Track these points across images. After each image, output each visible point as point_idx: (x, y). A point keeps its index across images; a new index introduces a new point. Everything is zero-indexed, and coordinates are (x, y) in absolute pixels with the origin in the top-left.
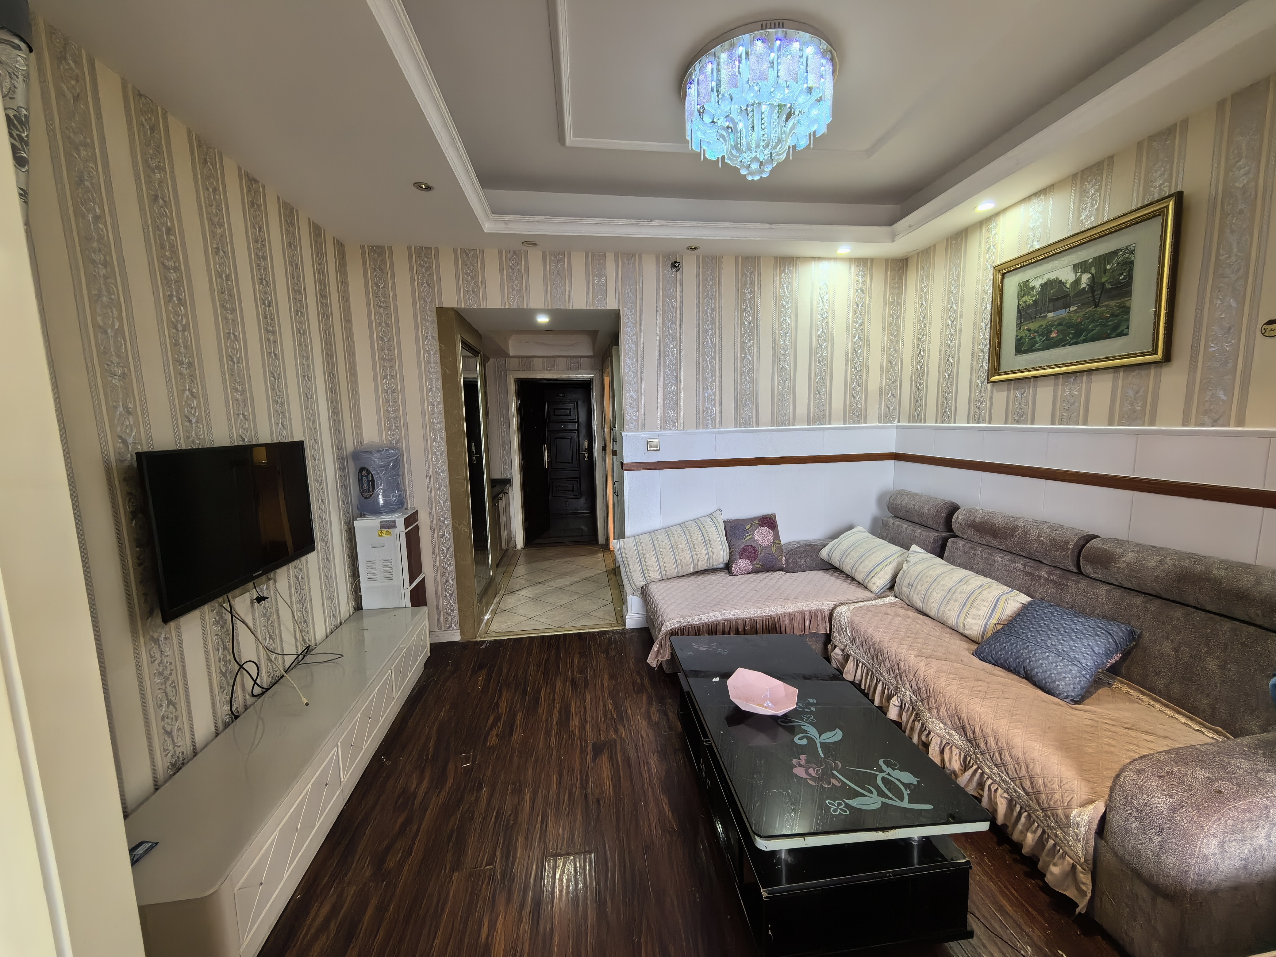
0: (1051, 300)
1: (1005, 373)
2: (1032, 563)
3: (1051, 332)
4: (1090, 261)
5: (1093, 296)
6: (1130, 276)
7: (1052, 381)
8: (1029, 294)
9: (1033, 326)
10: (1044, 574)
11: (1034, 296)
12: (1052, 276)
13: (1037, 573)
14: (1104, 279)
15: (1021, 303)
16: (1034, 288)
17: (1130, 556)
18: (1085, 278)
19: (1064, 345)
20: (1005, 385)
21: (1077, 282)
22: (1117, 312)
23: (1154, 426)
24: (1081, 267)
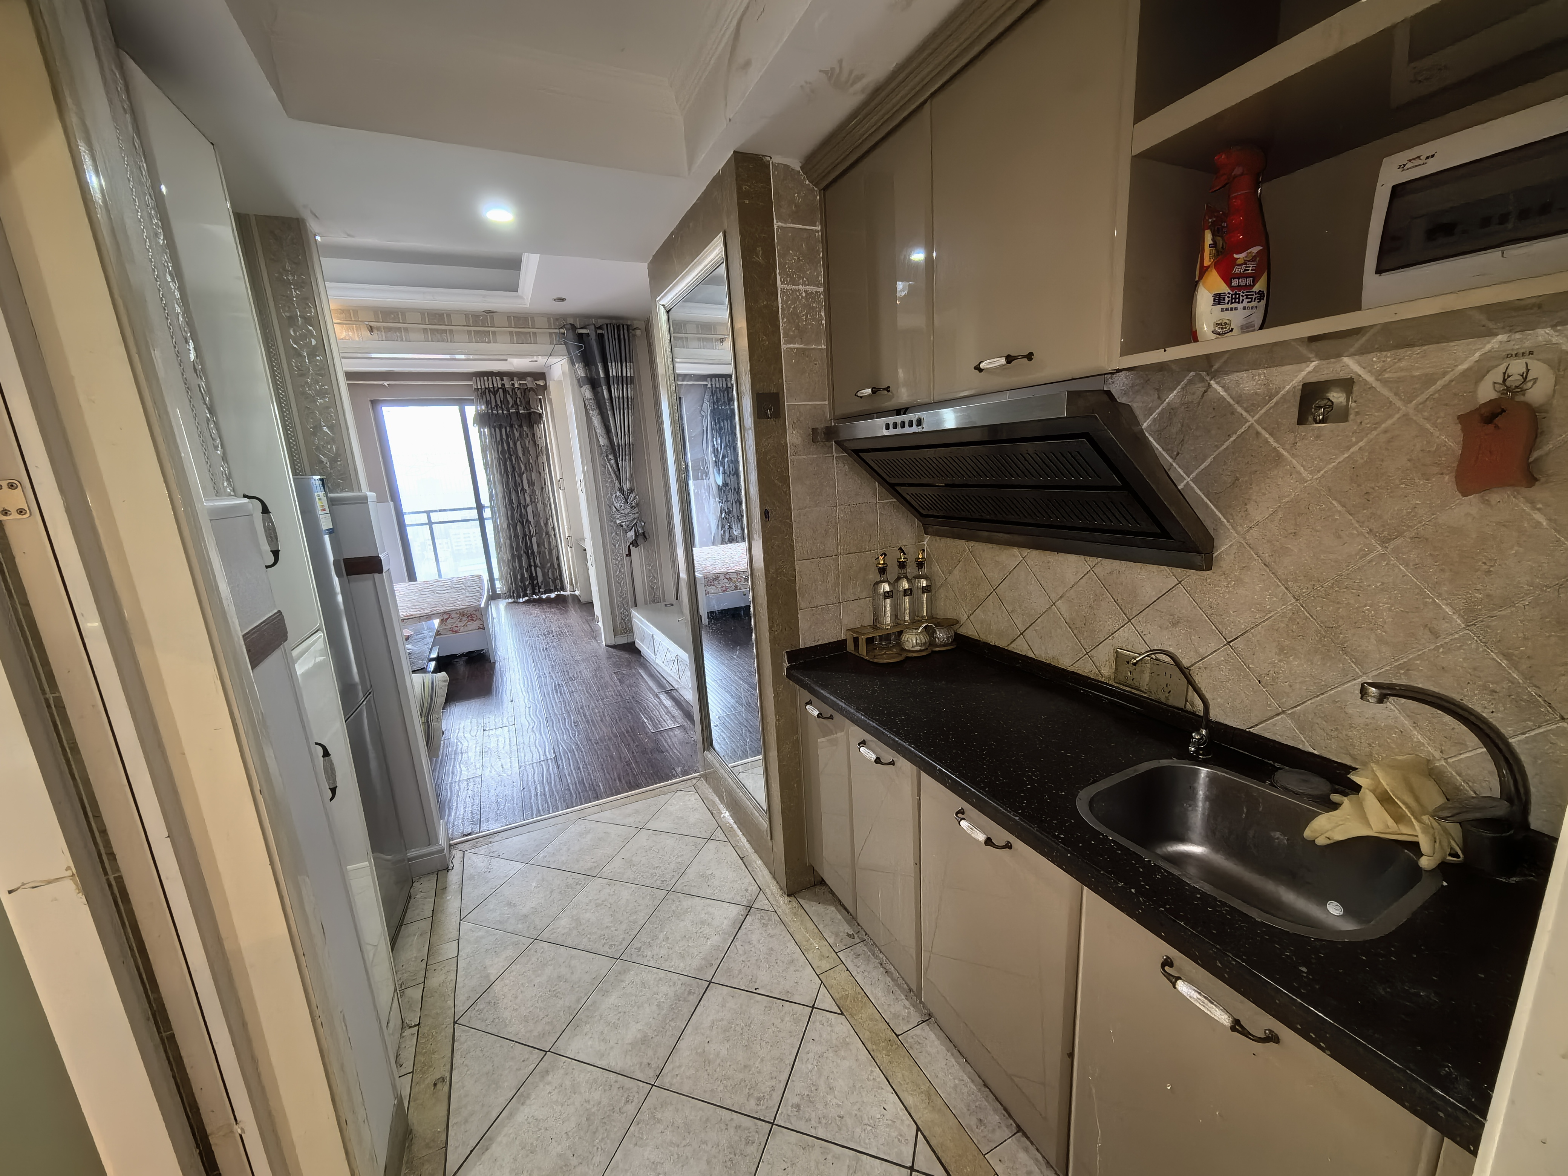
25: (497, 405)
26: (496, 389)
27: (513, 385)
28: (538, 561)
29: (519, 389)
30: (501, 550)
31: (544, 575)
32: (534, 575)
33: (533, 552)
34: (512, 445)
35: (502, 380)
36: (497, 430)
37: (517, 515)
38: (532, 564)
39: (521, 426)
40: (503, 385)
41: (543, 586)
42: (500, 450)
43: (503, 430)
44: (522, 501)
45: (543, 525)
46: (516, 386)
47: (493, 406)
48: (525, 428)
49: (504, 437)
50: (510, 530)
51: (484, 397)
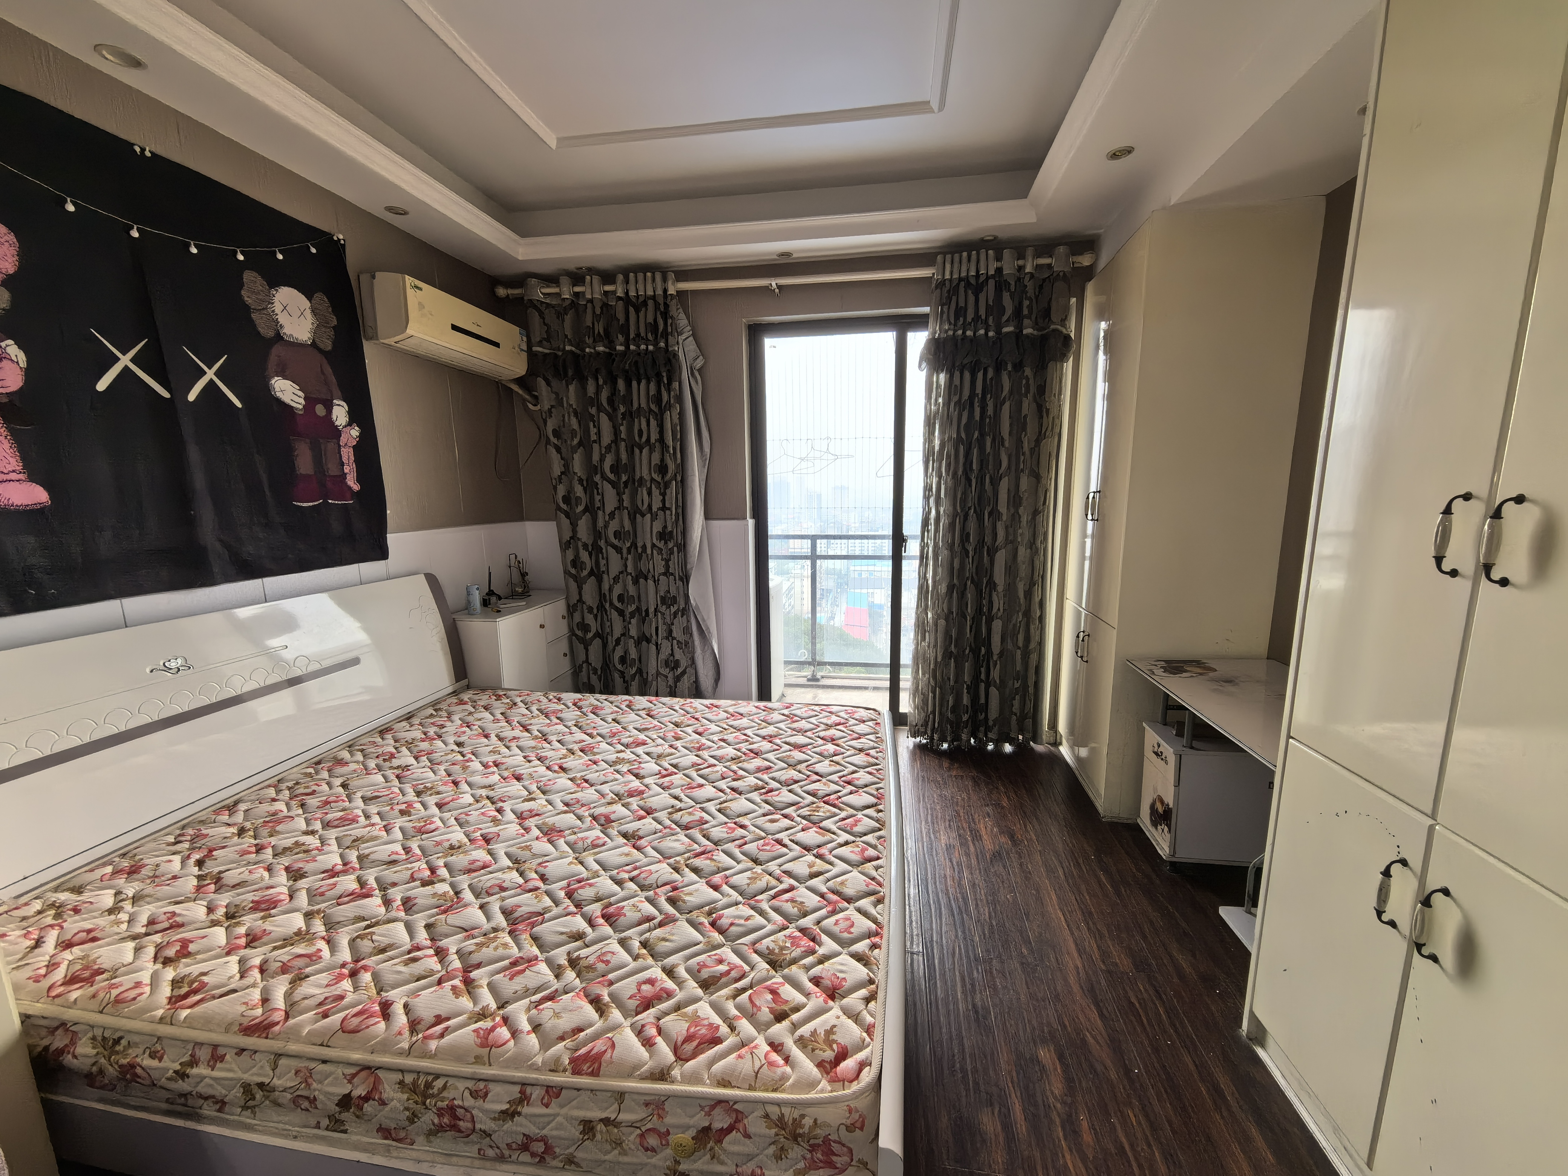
25: (977, 317)
26: (982, 279)
27: (1021, 268)
28: (995, 674)
29: (1032, 275)
30: (924, 639)
31: (1005, 703)
32: (982, 701)
33: (989, 652)
34: (990, 411)
35: (999, 258)
36: (967, 375)
37: (970, 567)
38: (983, 676)
39: (1018, 367)
40: (999, 270)
41: (996, 729)
42: (964, 420)
43: (980, 375)
44: (988, 539)
45: (1021, 595)
46: (1028, 269)
47: (969, 319)
48: (1028, 372)
49: (979, 390)
50: (951, 597)
51: (954, 299)
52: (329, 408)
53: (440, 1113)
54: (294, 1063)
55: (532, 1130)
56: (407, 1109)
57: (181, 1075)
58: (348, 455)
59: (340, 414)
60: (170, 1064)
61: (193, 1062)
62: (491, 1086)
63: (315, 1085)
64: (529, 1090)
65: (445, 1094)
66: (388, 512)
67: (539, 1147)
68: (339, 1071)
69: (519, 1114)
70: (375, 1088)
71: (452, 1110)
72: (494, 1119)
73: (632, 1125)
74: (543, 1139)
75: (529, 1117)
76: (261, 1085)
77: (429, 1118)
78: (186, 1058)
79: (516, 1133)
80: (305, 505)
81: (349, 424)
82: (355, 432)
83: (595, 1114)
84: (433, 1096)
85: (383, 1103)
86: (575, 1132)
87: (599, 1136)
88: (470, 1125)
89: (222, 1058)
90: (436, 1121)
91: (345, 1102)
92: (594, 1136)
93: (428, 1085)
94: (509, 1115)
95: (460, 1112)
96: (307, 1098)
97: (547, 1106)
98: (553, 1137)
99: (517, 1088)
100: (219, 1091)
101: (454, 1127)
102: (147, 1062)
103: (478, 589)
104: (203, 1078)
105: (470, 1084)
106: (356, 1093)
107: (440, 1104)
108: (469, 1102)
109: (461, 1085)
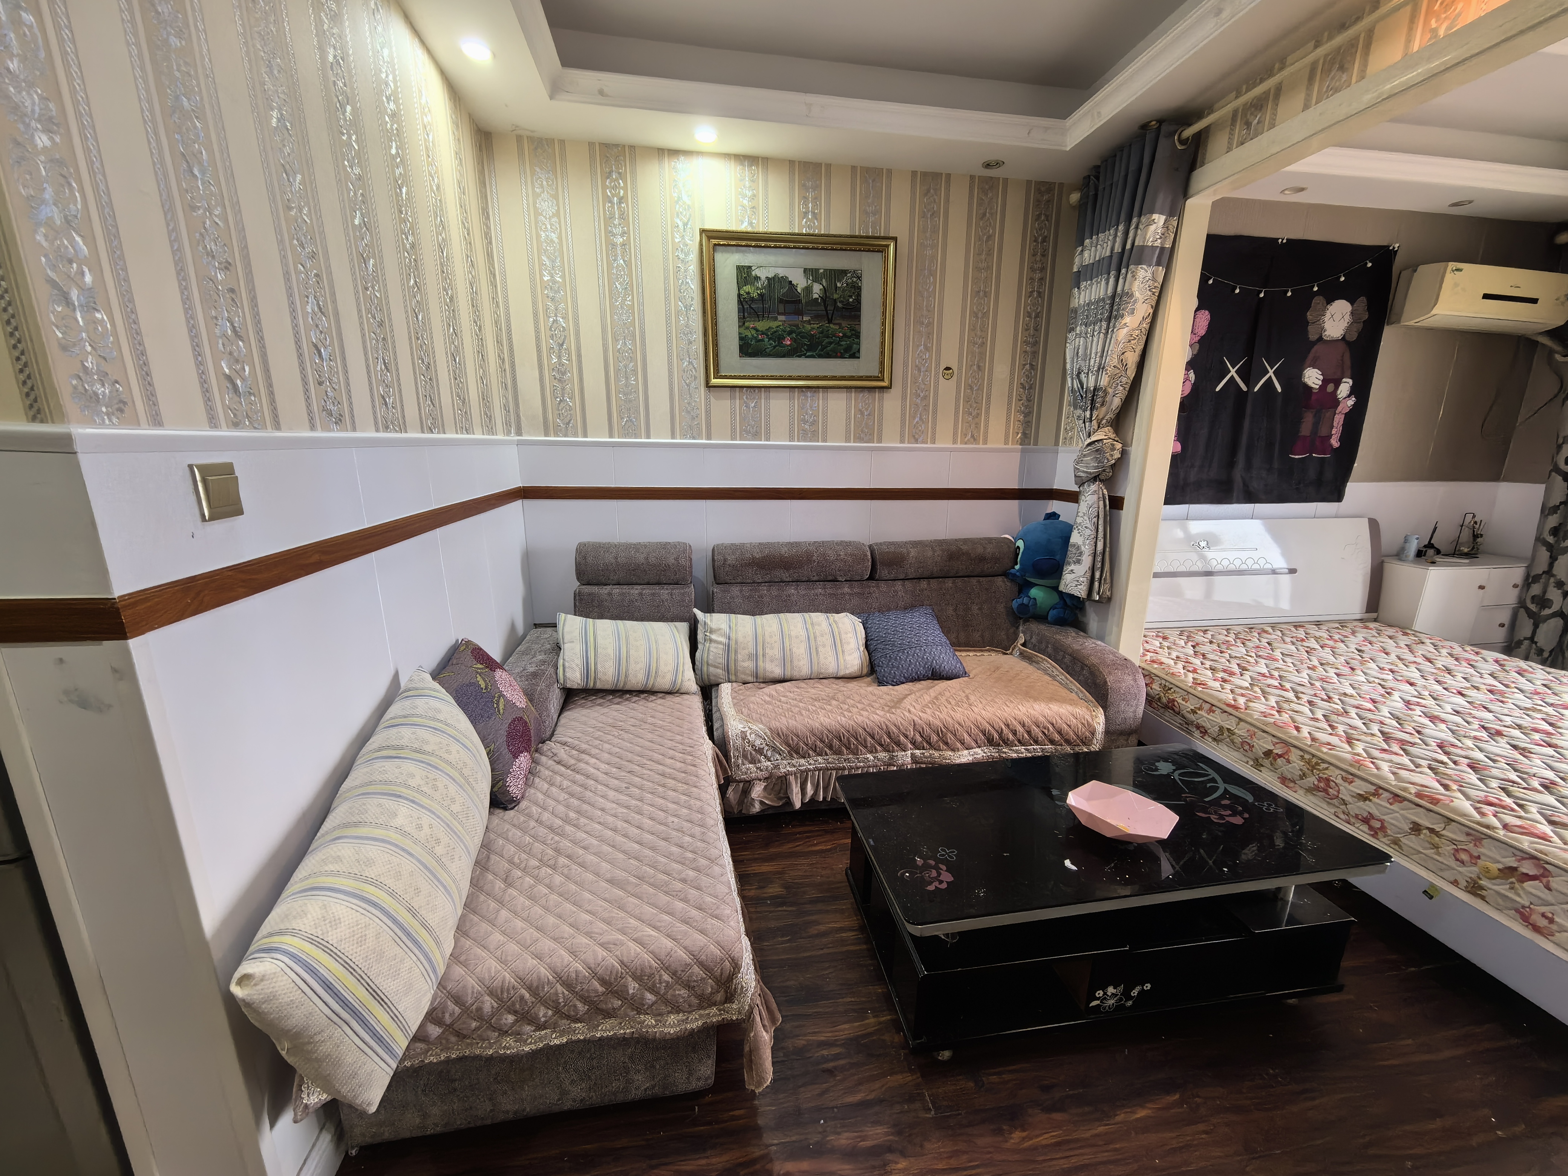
0: (781, 301)
1: (725, 377)
2: (828, 585)
3: (784, 338)
4: (821, 271)
5: (826, 310)
6: (858, 301)
7: (786, 394)
8: (752, 284)
9: (762, 325)
10: (846, 590)
11: (758, 288)
12: (781, 272)
13: (839, 591)
14: (836, 296)
15: (742, 292)
16: (757, 278)
17: (913, 552)
18: (817, 289)
19: (800, 356)
20: (727, 393)
21: (808, 290)
22: (849, 334)
23: (881, 442)
24: (811, 273)
52: (1337, 386)
53: (1320, 779)
54: (1248, 727)
55: (1375, 812)
56: (1301, 770)
57: (1194, 712)
58: (1339, 420)
59: (1344, 388)
60: (1190, 706)
61: (1200, 709)
62: (1356, 779)
63: (1255, 740)
64: (1381, 791)
65: (1326, 772)
66: (1355, 465)
67: (1377, 825)
68: (1270, 738)
69: (1370, 800)
70: (1287, 753)
71: (1328, 780)
72: (1353, 796)
73: (1452, 841)
74: (1382, 821)
75: (1375, 804)
76: (1228, 730)
77: (1312, 780)
78: (1198, 706)
79: (1364, 810)
80: (1297, 457)
81: (1349, 396)
82: (1351, 402)
83: (1424, 822)
84: (1318, 770)
85: (1288, 761)
86: (1406, 827)
87: (1422, 836)
88: (1336, 793)
89: (1214, 712)
90: (1316, 783)
91: (1268, 753)
92: (1419, 835)
93: (1317, 764)
94: (1364, 798)
95: (1332, 784)
96: (1249, 744)
97: (1391, 804)
98: (1388, 822)
99: (1374, 788)
100: (1207, 725)
101: (1325, 791)
102: (1180, 701)
103: (1417, 539)
104: (1203, 716)
105: (1344, 774)
106: (1275, 751)
107: (1321, 775)
108: (1339, 781)
109: (1338, 772)
